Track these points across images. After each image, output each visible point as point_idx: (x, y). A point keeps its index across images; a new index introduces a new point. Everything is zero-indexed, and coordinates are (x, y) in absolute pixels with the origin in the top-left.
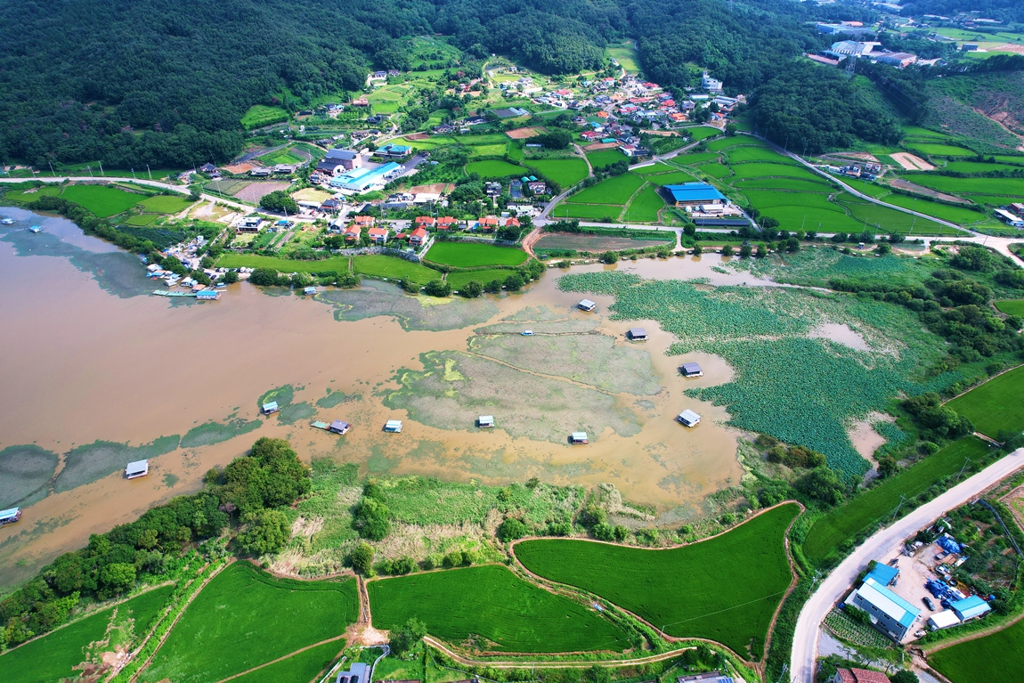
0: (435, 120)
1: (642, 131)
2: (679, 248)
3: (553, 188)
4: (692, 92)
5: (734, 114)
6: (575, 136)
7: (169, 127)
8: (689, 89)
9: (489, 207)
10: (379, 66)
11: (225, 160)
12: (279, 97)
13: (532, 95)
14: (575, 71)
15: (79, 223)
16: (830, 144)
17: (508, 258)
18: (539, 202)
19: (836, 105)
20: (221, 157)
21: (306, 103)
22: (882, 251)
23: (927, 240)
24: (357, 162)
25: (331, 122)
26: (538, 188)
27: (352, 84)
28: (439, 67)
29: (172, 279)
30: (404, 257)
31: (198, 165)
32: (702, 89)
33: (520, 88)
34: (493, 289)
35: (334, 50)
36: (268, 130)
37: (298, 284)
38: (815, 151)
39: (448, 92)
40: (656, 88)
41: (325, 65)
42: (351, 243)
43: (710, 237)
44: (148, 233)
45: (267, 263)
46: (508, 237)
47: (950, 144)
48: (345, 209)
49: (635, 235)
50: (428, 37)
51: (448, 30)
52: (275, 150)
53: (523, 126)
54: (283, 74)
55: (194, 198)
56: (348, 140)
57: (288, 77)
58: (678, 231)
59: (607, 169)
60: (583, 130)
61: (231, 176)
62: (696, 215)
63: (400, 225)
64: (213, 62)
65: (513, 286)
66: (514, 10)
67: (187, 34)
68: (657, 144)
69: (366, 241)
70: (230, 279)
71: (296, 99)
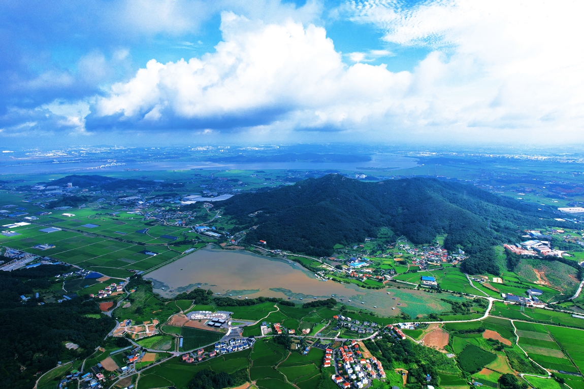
0: (378, 253)
1: (429, 263)
2: (416, 288)
3: (396, 273)
4: (454, 254)
5: (461, 261)
6: (410, 262)
7: (318, 247)
8: (453, 252)
9: (380, 274)
10: (370, 236)
11: (329, 256)
12: (343, 242)
13: (406, 249)
14: (422, 244)
15: (302, 265)
16: (476, 272)
17: (379, 284)
18: (391, 275)
19: (484, 263)
20: (329, 255)
21: (349, 244)
22: (461, 296)
23: (475, 296)
24: (357, 261)
25: (354, 250)
26: (392, 272)
27: (362, 241)
28: (385, 238)
29: (319, 277)
30: (360, 281)
31: (323, 256)
32: (458, 253)
33: (404, 247)
34: (373, 288)
35: (358, 231)
36: (339, 250)
37: (340, 282)
38: (471, 274)
39: (385, 246)
40: (446, 251)
41: (355, 235)
42: (351, 277)
43: (424, 287)
44: (315, 269)
45: (335, 277)
46: (381, 280)
47: (516, 277)
48: (351, 271)
49: (407, 284)
50: (387, 228)
51: (393, 226)
52: (340, 255)
53: (399, 257)
54: (345, 236)
55: (323, 263)
56: (356, 255)
57: (346, 237)
58: (417, 285)
59: (412, 271)
60: (413, 260)
61: (330, 260)
62: (425, 283)
63: (362, 275)
64: (329, 232)
65: (377, 288)
66: (413, 222)
67: (324, 224)
68: (430, 267)
69: (354, 277)
70: (328, 279)
71: (346, 243)
